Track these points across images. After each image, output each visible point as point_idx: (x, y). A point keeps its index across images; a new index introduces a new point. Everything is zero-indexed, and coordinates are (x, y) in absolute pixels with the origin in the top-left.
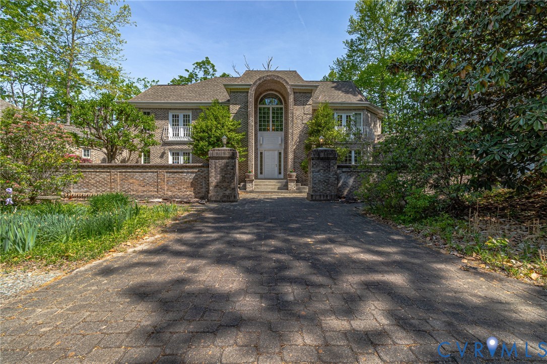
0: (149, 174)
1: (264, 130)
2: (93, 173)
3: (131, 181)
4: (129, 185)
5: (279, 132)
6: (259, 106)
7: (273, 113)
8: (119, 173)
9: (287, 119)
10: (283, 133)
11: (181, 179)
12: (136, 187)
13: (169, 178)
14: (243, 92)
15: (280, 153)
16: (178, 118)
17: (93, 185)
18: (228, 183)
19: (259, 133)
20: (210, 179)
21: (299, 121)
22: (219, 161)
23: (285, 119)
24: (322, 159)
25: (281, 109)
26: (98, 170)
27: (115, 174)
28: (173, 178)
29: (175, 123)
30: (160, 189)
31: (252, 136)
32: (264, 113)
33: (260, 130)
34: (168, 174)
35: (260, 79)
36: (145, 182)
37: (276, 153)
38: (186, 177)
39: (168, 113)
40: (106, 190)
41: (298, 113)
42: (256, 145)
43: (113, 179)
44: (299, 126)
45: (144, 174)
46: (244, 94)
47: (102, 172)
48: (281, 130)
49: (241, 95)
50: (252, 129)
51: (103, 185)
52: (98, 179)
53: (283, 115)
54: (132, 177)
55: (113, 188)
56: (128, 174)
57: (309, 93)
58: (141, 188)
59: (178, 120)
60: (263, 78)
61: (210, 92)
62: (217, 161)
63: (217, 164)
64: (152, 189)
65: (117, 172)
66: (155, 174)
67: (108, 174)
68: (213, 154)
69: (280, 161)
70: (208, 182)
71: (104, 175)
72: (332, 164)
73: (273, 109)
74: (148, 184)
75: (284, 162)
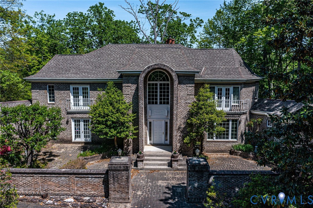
0: (63, 178)
1: (153, 103)
2: (20, 177)
3: (49, 183)
4: (48, 186)
5: (166, 105)
6: (148, 82)
7: (161, 88)
8: (40, 178)
9: (172, 94)
10: (169, 106)
11: (87, 182)
12: (53, 188)
13: (78, 181)
14: (134, 76)
15: (166, 123)
16: (78, 90)
17: (21, 186)
18: (123, 188)
19: (148, 106)
20: (110, 186)
21: (183, 101)
22: (116, 173)
23: (171, 94)
24: (197, 171)
25: (168, 85)
26: (24, 175)
27: (37, 178)
28: (81, 181)
29: (76, 96)
30: (72, 189)
31: (142, 116)
32: (153, 88)
33: (149, 103)
34: (77, 179)
35: (148, 68)
36: (60, 184)
37: (163, 123)
38: (91, 181)
39: (69, 87)
40: (31, 189)
41: (182, 94)
42: (146, 117)
43: (36, 182)
44: (183, 105)
45: (59, 178)
46: (135, 78)
47: (27, 176)
48: (168, 103)
49: (132, 78)
50: (142, 111)
51: (29, 186)
52: (24, 181)
53: (170, 90)
54: (50, 181)
55: (36, 188)
56: (47, 178)
57: (192, 76)
58: (57, 189)
59: (78, 92)
60: (152, 66)
61: (104, 63)
62: (115, 172)
63: (115, 175)
64: (65, 189)
65: (39, 177)
66: (67, 178)
67: (31, 178)
68: (111, 167)
69: (166, 129)
70: (107, 185)
71: (29, 179)
72: (205, 175)
73: (161, 85)
74: (62, 185)
75: (170, 131)
